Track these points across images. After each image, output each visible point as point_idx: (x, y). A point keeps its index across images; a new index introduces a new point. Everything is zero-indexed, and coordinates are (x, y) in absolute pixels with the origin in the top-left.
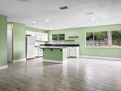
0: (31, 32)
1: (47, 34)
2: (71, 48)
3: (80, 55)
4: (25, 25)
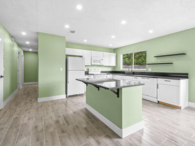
0: (82, 50)
1: (115, 54)
2: (161, 81)
3: (189, 100)
4: (65, 37)
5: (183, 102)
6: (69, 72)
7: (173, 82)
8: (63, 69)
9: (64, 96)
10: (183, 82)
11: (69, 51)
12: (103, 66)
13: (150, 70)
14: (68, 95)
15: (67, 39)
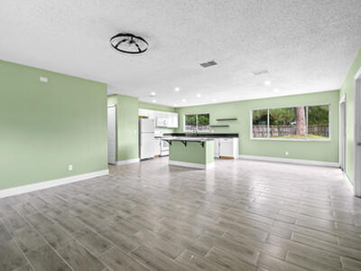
1: (177, 114)
2: (222, 140)
3: (240, 154)
4: (137, 98)
5: (235, 155)
6: (143, 135)
7: (229, 140)
8: (136, 131)
9: (137, 160)
10: (235, 139)
11: (143, 112)
12: (166, 128)
13: (213, 132)
14: (142, 158)
15: (140, 99)
